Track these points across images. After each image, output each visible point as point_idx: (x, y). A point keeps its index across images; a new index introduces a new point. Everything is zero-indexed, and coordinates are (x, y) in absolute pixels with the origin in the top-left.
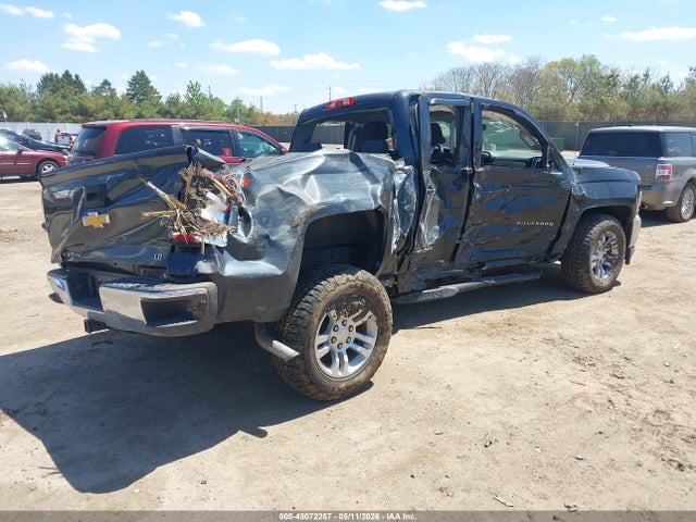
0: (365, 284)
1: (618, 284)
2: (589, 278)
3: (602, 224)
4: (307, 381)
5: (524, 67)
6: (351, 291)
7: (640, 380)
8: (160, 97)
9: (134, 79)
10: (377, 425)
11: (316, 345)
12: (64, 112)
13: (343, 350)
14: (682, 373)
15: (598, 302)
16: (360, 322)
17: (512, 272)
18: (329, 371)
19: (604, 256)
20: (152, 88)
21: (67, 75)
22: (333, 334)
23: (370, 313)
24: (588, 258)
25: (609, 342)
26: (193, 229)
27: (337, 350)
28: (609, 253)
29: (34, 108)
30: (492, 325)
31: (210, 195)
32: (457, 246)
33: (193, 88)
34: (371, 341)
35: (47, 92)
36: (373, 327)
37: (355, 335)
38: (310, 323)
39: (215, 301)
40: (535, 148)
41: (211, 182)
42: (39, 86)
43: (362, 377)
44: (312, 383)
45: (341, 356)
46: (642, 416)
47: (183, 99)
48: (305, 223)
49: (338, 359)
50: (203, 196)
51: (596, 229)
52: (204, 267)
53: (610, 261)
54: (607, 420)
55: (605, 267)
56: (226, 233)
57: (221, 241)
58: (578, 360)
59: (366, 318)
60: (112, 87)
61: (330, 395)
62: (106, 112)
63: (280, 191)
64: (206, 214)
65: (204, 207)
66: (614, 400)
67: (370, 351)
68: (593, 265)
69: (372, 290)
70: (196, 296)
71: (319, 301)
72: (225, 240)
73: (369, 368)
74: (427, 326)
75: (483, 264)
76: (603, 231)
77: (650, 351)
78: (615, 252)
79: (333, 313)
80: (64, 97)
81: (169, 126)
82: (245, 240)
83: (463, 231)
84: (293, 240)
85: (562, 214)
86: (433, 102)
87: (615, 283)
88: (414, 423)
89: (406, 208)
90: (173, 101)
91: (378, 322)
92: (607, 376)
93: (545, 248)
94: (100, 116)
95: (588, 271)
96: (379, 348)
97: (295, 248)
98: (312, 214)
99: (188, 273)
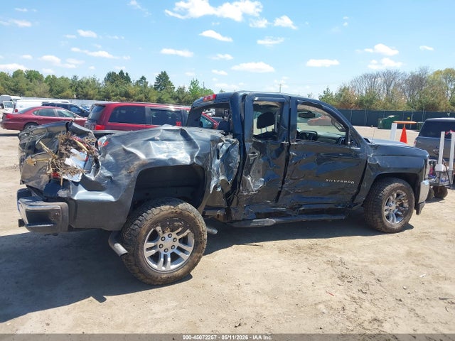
0: (183, 212)
1: (411, 227)
2: (382, 222)
3: (392, 185)
4: (137, 271)
5: (417, 73)
6: (172, 215)
7: (377, 296)
8: (174, 88)
9: (160, 76)
10: (175, 304)
11: (145, 248)
12: (116, 95)
13: (168, 254)
14: (412, 295)
15: (387, 239)
16: (181, 236)
17: (324, 213)
18: (155, 266)
19: (397, 207)
20: (170, 82)
21: (121, 73)
22: (160, 242)
23: (188, 231)
24: (381, 208)
25: (374, 267)
26: (59, 171)
27: (163, 253)
28: (401, 205)
29: (99, 92)
30: (299, 248)
31: (73, 150)
32: (279, 192)
33: (194, 83)
34: (190, 249)
35: (108, 83)
36: (192, 241)
37: (177, 244)
38: (139, 233)
39: (66, 214)
40: (341, 130)
41: (75, 143)
42: (105, 79)
43: (180, 272)
44: (140, 272)
45: (165, 257)
46: (360, 321)
47: (187, 90)
48: (138, 170)
49: (162, 260)
50: (69, 151)
51: (388, 188)
52: (62, 193)
53: (402, 212)
54: (332, 321)
55: (397, 215)
56: (81, 174)
57: (77, 178)
58: (342, 277)
59: (185, 234)
60: (147, 81)
61: (154, 281)
62: (140, 96)
63: (124, 150)
64: (68, 161)
65: (69, 157)
66: (347, 307)
67: (188, 256)
68: (386, 213)
69: (188, 216)
70: (53, 210)
71: (147, 220)
72: (80, 178)
73: (186, 267)
74: (255, 244)
75: (301, 206)
76: (394, 190)
77: (399, 277)
78: (406, 205)
79: (159, 228)
80: (117, 86)
81: (144, 107)
82: (93, 178)
83: (283, 183)
84: (127, 181)
85: (360, 176)
86: (256, 99)
87: (407, 227)
88: (200, 305)
89: (230, 165)
90: (181, 90)
91: (195, 237)
92: (355, 290)
93: (349, 198)
94: (136, 98)
95: (381, 216)
96: (195, 255)
97: (128, 185)
98: (144, 165)
99: (53, 196)
